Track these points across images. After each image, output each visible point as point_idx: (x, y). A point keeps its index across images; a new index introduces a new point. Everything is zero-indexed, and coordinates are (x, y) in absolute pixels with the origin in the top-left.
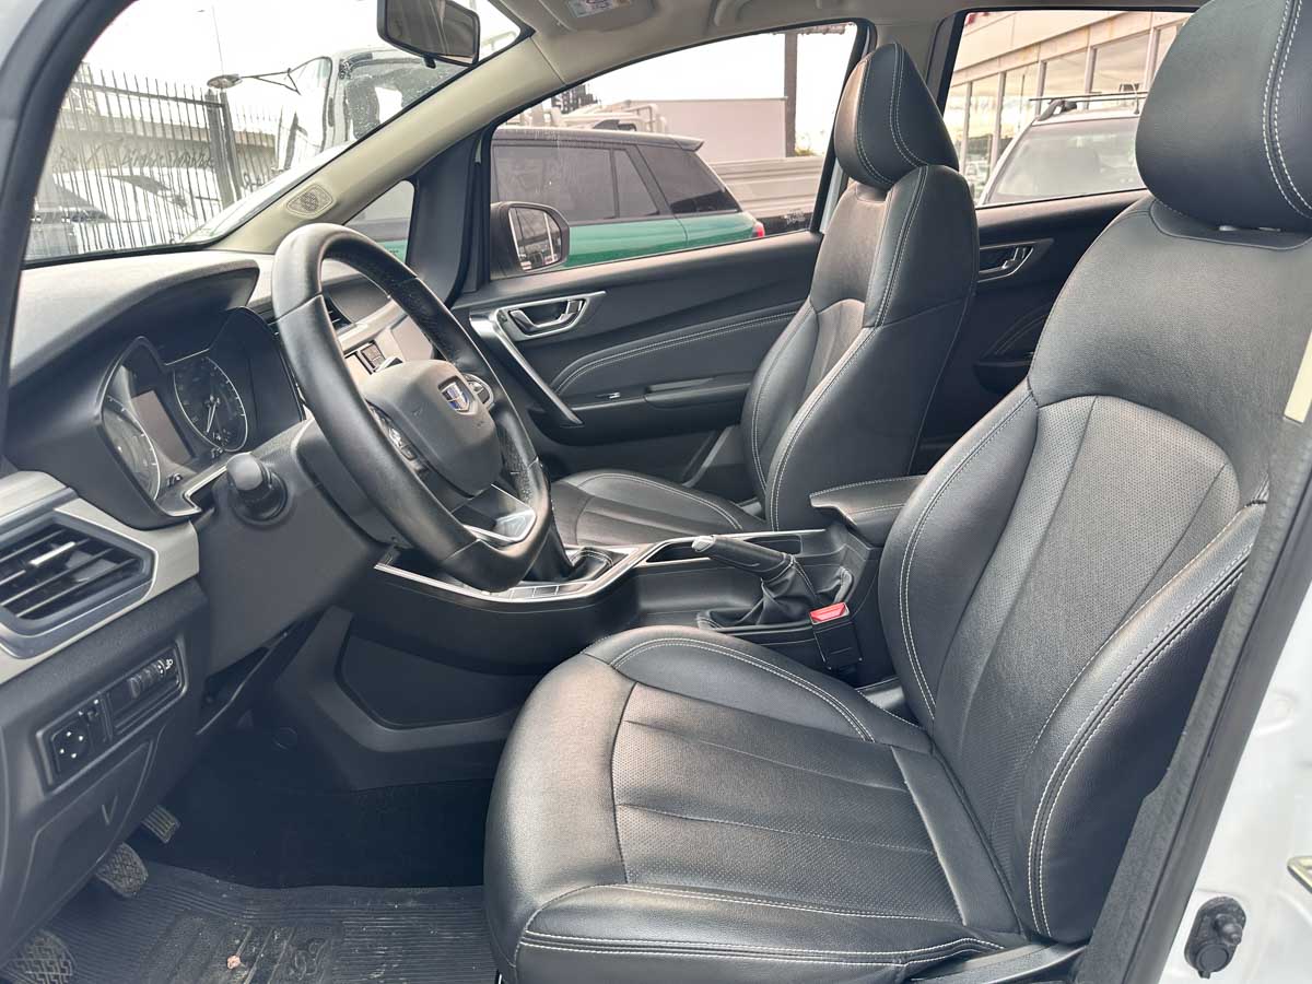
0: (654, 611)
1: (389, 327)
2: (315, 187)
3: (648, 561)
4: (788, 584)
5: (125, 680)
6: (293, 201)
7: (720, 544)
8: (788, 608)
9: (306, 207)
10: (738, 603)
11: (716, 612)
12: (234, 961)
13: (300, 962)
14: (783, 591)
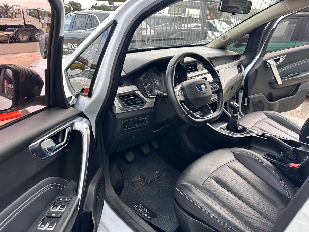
0: (254, 147)
1: (225, 68)
2: (226, 35)
3: (257, 136)
4: (287, 154)
5: (137, 119)
6: (221, 37)
7: (270, 137)
8: (286, 160)
9: (223, 39)
10: (276, 154)
11: (268, 153)
12: (157, 172)
13: (165, 178)
14: (286, 155)
